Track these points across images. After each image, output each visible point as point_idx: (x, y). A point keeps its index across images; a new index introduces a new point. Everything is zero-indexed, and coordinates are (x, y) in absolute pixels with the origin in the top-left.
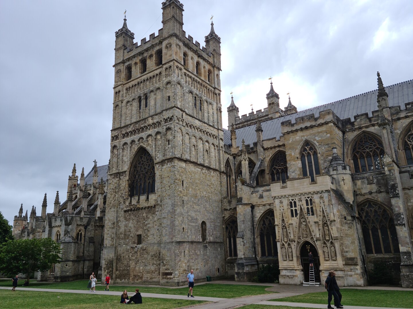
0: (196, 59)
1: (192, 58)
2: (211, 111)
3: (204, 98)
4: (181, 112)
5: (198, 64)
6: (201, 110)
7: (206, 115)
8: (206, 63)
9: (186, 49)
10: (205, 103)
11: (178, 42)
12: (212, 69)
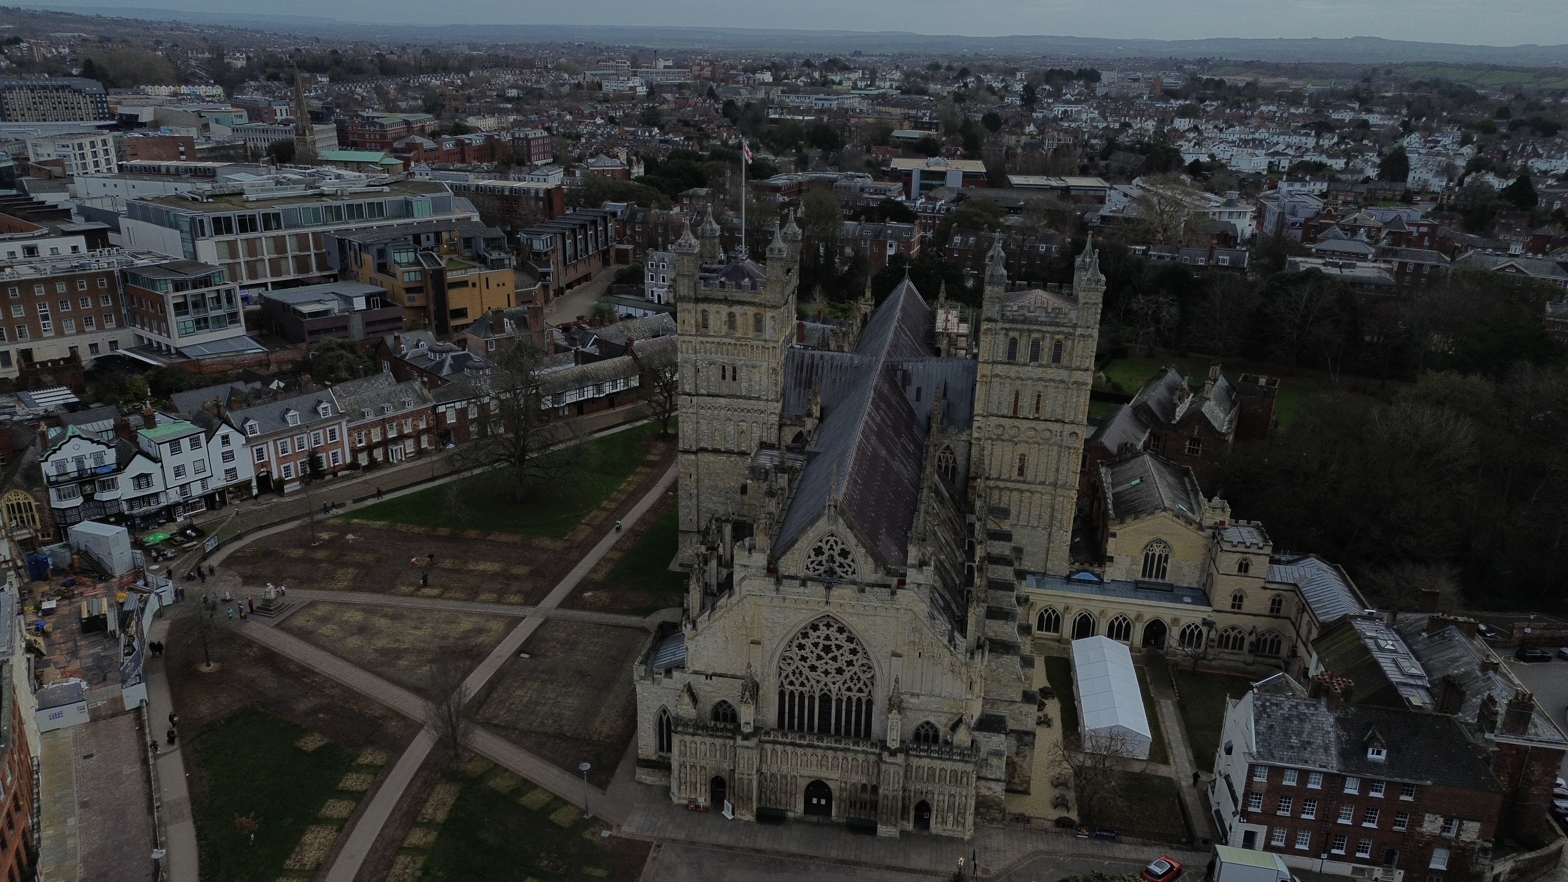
0: (724, 310)
1: (718, 312)
2: (757, 378)
3: (739, 364)
4: (689, 398)
5: (731, 315)
6: (734, 378)
7: (744, 384)
8: (746, 308)
9: (705, 306)
10: (745, 368)
11: (685, 305)
12: (761, 310)
